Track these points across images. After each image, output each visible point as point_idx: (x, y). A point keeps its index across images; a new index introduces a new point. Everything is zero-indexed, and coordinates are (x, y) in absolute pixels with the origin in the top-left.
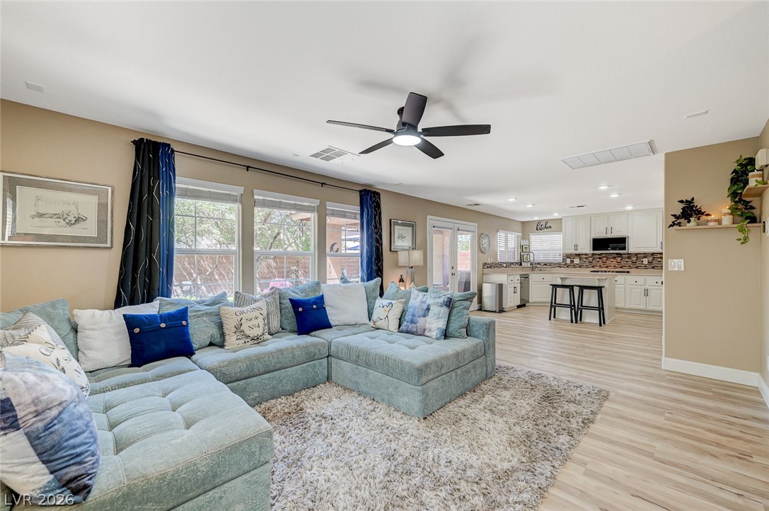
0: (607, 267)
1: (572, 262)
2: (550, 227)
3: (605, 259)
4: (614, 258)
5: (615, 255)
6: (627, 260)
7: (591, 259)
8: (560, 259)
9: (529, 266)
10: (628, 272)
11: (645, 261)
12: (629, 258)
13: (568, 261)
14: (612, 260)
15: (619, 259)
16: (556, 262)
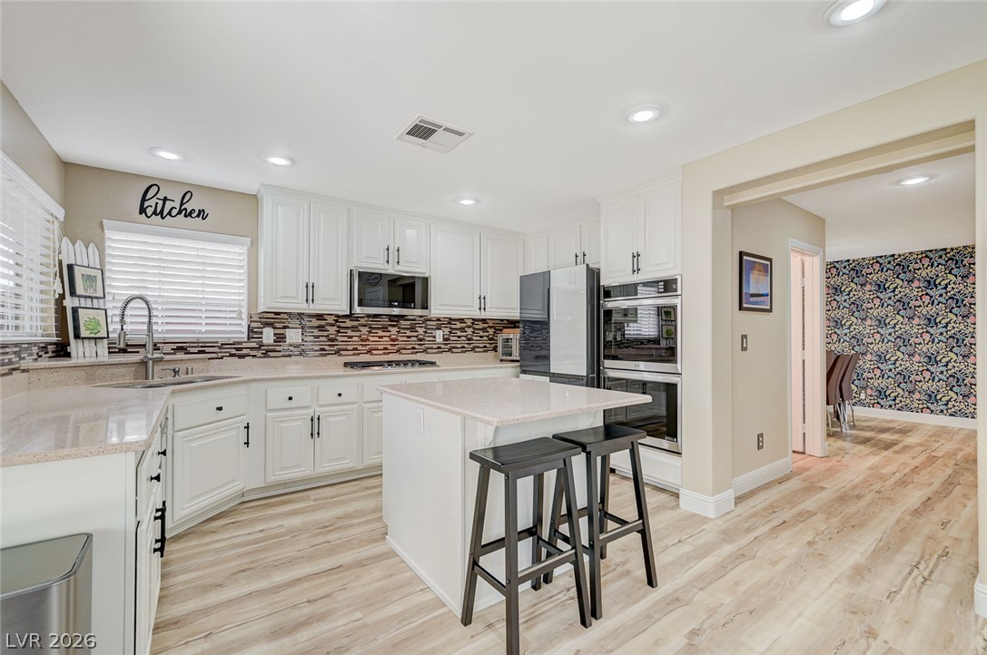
0: (369, 352)
1: (280, 338)
2: (202, 214)
3: (365, 330)
4: (384, 329)
5: (385, 321)
6: (409, 333)
7: (332, 330)
8: (238, 331)
9: (104, 356)
10: (433, 363)
11: (439, 335)
12: (412, 329)
13: (268, 336)
14: (381, 333)
15: (394, 330)
16: (222, 338)
